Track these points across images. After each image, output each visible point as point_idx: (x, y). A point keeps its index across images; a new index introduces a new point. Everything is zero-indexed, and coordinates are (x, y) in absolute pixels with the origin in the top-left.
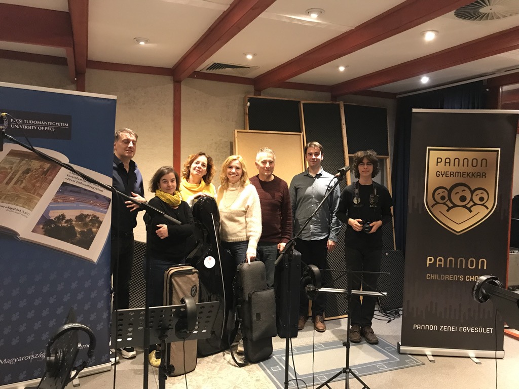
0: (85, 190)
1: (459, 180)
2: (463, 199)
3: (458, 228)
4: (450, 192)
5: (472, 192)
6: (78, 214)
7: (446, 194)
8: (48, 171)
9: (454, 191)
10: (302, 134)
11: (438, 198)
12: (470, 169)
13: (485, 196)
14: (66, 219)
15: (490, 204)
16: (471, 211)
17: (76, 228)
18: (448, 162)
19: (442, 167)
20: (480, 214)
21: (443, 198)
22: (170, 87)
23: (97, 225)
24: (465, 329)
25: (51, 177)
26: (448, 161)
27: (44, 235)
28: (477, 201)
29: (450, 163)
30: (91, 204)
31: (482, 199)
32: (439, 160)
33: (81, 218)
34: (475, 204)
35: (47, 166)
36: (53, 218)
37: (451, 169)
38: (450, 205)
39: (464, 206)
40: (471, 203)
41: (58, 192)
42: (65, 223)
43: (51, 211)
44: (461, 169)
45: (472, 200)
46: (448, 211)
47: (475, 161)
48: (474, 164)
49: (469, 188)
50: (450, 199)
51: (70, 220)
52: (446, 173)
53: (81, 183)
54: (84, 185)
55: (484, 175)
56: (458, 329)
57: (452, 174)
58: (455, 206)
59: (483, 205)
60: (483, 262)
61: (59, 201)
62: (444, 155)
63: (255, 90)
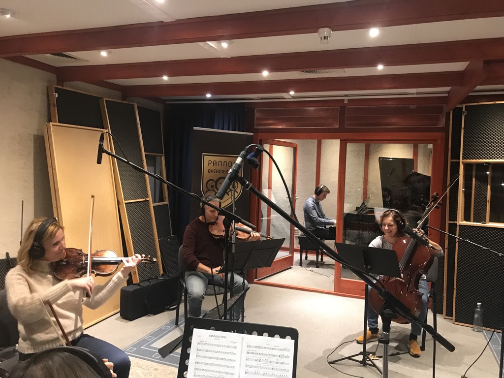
1: (222, 175)
4: (216, 182)
7: (214, 184)
9: (219, 182)
10: (107, 131)
11: (209, 186)
13: (236, 185)
15: (238, 190)
16: (228, 195)
18: (215, 163)
19: (212, 167)
21: (212, 187)
32: (210, 162)
34: (231, 190)
37: (217, 168)
38: (217, 191)
40: (229, 190)
44: (222, 168)
46: (215, 195)
50: (216, 187)
52: (214, 171)
57: (217, 171)
59: (235, 191)
62: (213, 159)
63: (58, 81)
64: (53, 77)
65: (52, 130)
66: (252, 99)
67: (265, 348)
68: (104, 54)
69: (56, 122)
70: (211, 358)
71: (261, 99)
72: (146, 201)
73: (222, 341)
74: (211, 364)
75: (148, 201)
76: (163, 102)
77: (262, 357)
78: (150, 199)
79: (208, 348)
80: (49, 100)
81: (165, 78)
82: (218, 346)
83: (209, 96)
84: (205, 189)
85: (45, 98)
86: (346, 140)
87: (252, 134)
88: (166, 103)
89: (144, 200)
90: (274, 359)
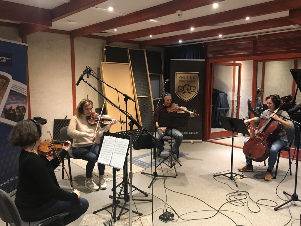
0: (19, 93)
1: (187, 83)
2: (188, 90)
3: (186, 100)
4: (183, 87)
5: (191, 87)
6: (17, 106)
7: (182, 88)
8: (5, 84)
9: (185, 87)
10: (129, 64)
11: (179, 89)
12: (190, 80)
13: (195, 88)
14: (13, 109)
15: (196, 91)
16: (190, 94)
17: (17, 113)
19: (180, 79)
20: (194, 94)
21: (181, 89)
22: (69, 40)
23: (24, 111)
24: (189, 133)
25: (6, 87)
26: (182, 77)
27: (5, 118)
28: (192, 90)
29: (183, 78)
30: (22, 100)
31: (194, 90)
32: (180, 77)
33: (18, 108)
34: (192, 91)
35: (4, 81)
36: (8, 109)
37: (184, 79)
38: (184, 92)
39: (188, 92)
40: (190, 91)
41: (9, 95)
42: (13, 111)
43: (7, 105)
44: (187, 80)
45: (191, 90)
46: (183, 94)
47: (191, 77)
48: (191, 78)
49: (190, 86)
50: (183, 90)
51: (14, 110)
52: (182, 81)
53: (17, 90)
54: (19, 90)
55: (194, 81)
56: (187, 133)
57: (184, 81)
58: (185, 92)
59: (194, 91)
60: (194, 111)
61: (10, 99)
62: (181, 75)
63: (107, 42)
64: (105, 41)
65: (102, 65)
66: (206, 41)
67: (121, 142)
68: (115, 30)
69: (105, 62)
70: (107, 145)
71: (210, 40)
72: (149, 97)
73: (111, 140)
74: (107, 148)
75: (150, 97)
76: (163, 46)
77: (120, 146)
78: (151, 96)
79: (107, 142)
80: (103, 52)
81: (151, 36)
82: (110, 141)
83: (180, 41)
84: (177, 91)
85: (101, 51)
86: (257, 60)
87: (204, 60)
88: (165, 47)
89: (148, 96)
90: (123, 146)
